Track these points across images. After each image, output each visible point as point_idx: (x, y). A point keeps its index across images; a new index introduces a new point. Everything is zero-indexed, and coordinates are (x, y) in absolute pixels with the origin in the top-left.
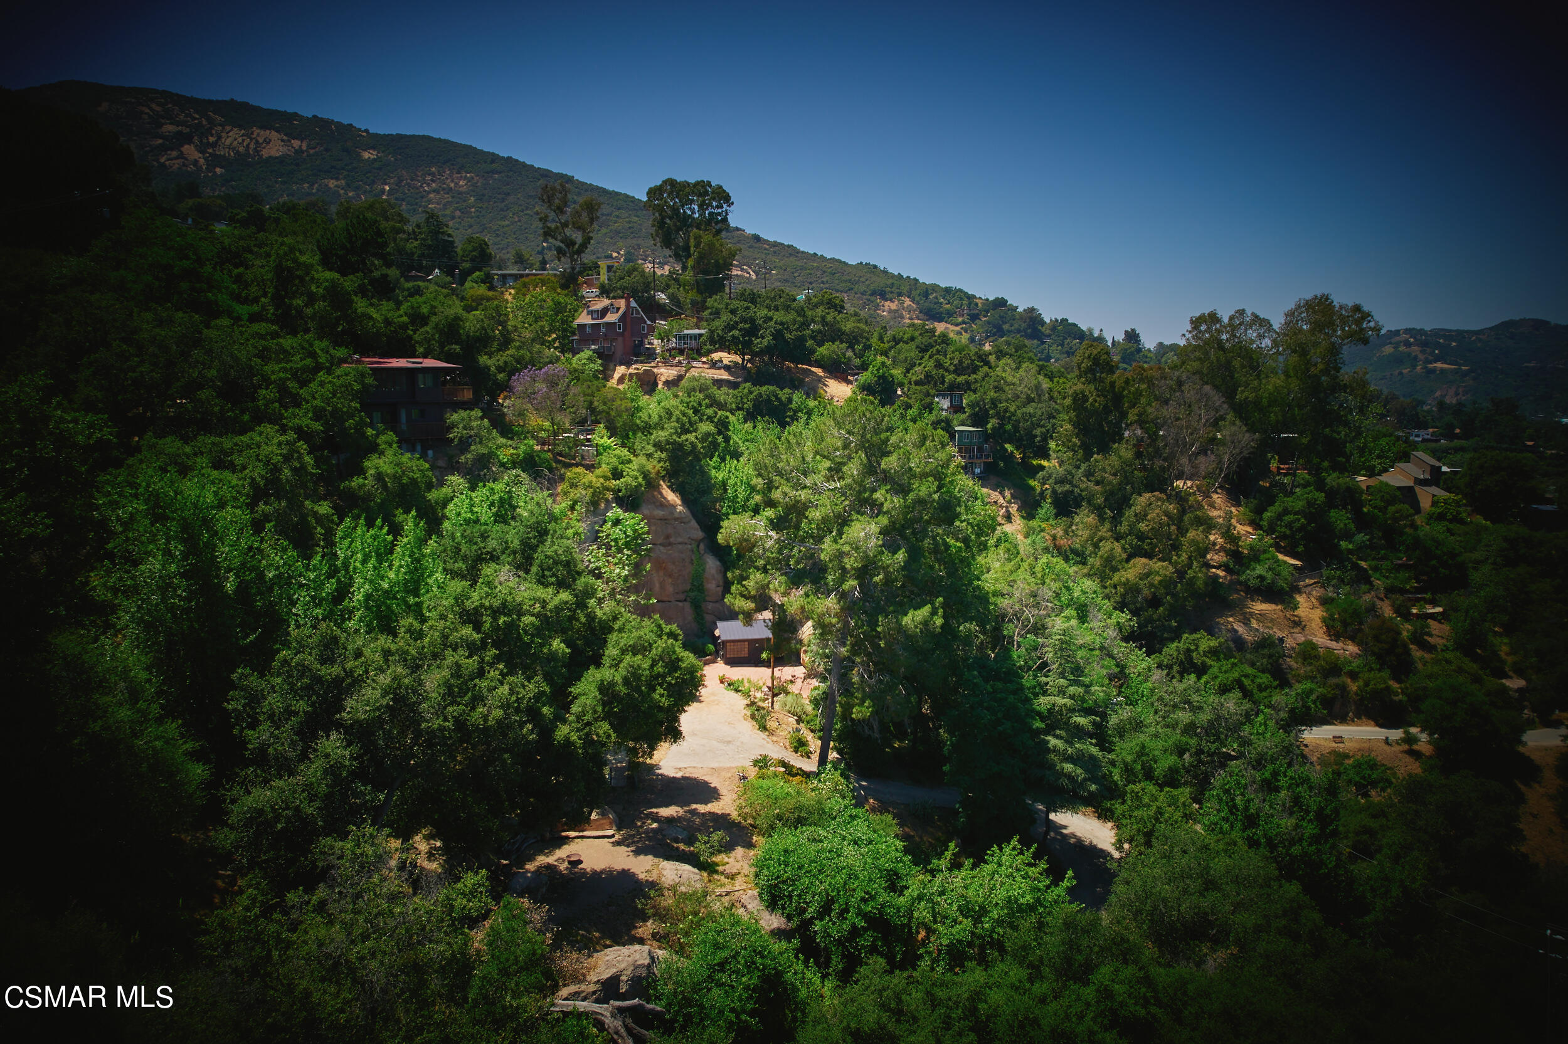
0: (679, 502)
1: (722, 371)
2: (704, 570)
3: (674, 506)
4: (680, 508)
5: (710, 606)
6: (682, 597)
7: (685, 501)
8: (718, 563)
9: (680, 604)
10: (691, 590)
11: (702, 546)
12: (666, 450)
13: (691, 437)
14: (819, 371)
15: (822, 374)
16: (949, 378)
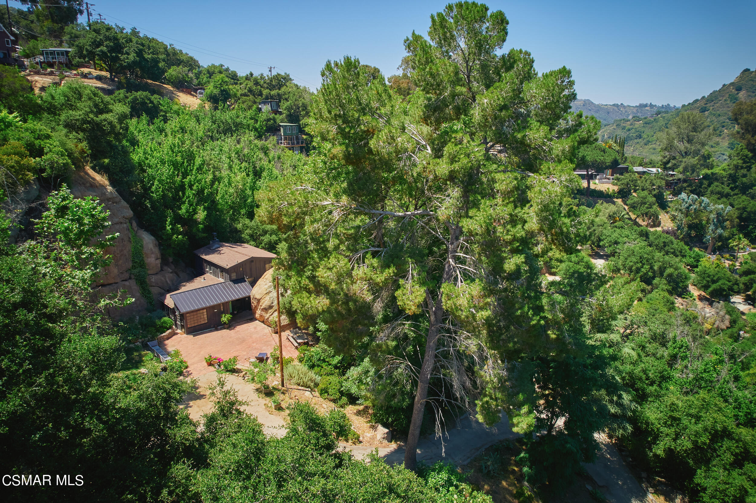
0: (107, 182)
1: (94, 81)
2: (142, 246)
3: (103, 187)
4: (110, 189)
5: (153, 279)
6: (127, 275)
7: (113, 183)
8: (153, 238)
9: (127, 283)
10: (134, 267)
11: (134, 224)
12: (83, 130)
13: (108, 116)
14: (169, 87)
15: (172, 89)
16: (265, 92)
